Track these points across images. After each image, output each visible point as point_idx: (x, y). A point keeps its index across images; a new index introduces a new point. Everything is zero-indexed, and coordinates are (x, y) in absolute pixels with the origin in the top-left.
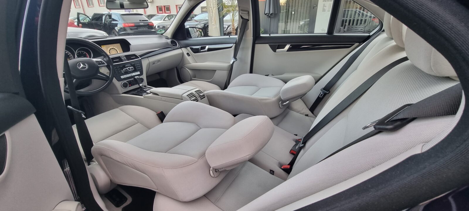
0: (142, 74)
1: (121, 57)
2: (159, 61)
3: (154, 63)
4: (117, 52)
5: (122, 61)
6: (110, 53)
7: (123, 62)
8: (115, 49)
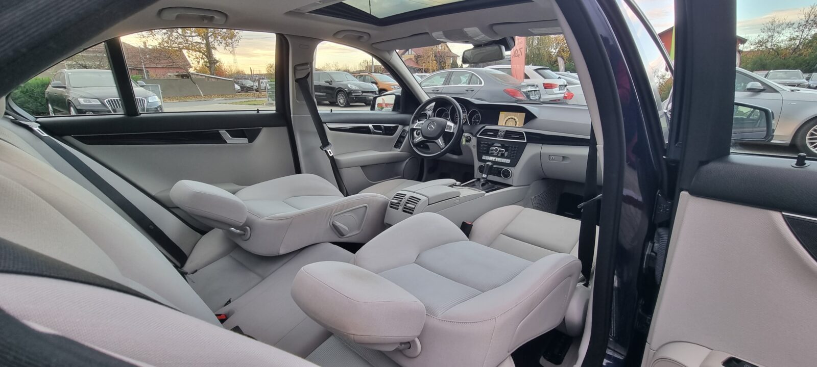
1: (500, 131)
2: (564, 157)
3: (551, 158)
4: (516, 125)
5: (495, 136)
6: (506, 123)
8: (515, 119)
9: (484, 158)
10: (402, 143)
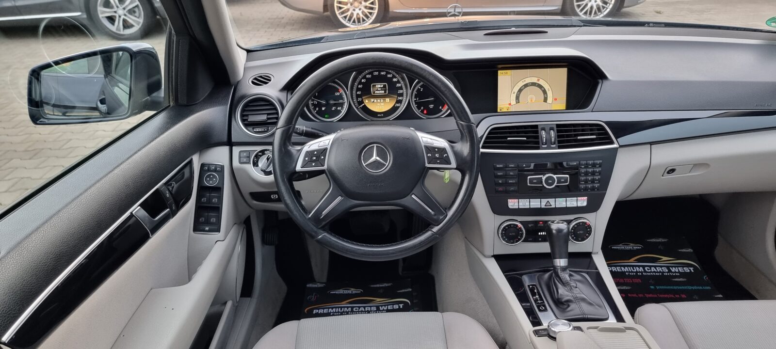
0: (594, 206)
1: (540, 128)
2: (698, 165)
3: (672, 171)
5: (535, 143)
7: (538, 148)
8: (540, 86)
9: (513, 204)
10: (218, 209)
